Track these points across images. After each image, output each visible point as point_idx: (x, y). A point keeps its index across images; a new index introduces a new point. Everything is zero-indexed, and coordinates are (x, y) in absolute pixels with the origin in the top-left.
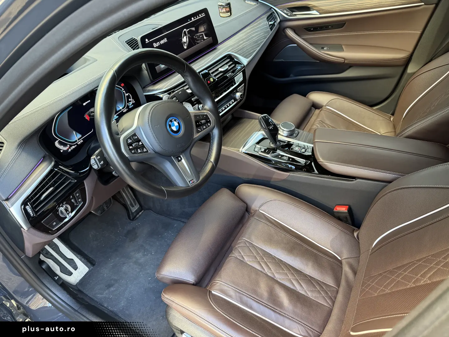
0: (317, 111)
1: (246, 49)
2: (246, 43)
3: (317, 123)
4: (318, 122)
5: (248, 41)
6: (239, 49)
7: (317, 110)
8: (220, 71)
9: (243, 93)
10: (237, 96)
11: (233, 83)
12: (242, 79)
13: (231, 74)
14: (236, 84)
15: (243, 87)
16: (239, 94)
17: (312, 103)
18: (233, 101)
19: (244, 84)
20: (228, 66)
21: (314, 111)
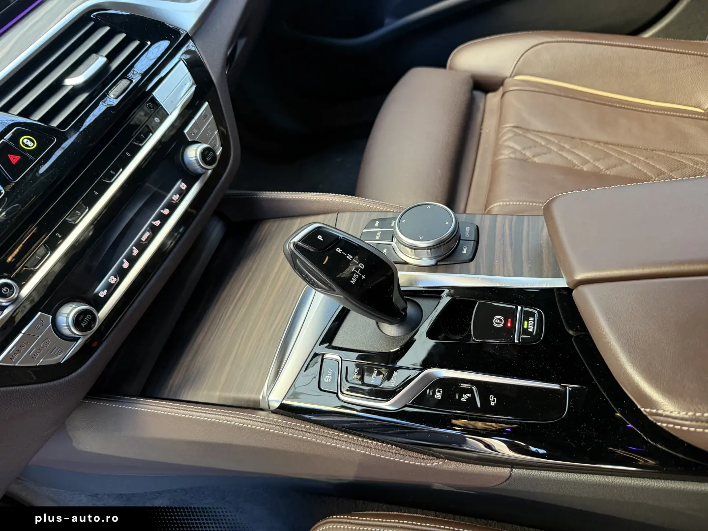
0: (493, 99)
3: (509, 139)
4: (510, 135)
7: (490, 95)
8: (71, 87)
9: (216, 141)
10: (190, 161)
11: (150, 116)
12: (194, 87)
13: (126, 85)
14: (167, 115)
15: (206, 116)
16: (196, 150)
17: (471, 81)
18: (179, 185)
19: (207, 104)
20: (106, 56)
21: (483, 100)
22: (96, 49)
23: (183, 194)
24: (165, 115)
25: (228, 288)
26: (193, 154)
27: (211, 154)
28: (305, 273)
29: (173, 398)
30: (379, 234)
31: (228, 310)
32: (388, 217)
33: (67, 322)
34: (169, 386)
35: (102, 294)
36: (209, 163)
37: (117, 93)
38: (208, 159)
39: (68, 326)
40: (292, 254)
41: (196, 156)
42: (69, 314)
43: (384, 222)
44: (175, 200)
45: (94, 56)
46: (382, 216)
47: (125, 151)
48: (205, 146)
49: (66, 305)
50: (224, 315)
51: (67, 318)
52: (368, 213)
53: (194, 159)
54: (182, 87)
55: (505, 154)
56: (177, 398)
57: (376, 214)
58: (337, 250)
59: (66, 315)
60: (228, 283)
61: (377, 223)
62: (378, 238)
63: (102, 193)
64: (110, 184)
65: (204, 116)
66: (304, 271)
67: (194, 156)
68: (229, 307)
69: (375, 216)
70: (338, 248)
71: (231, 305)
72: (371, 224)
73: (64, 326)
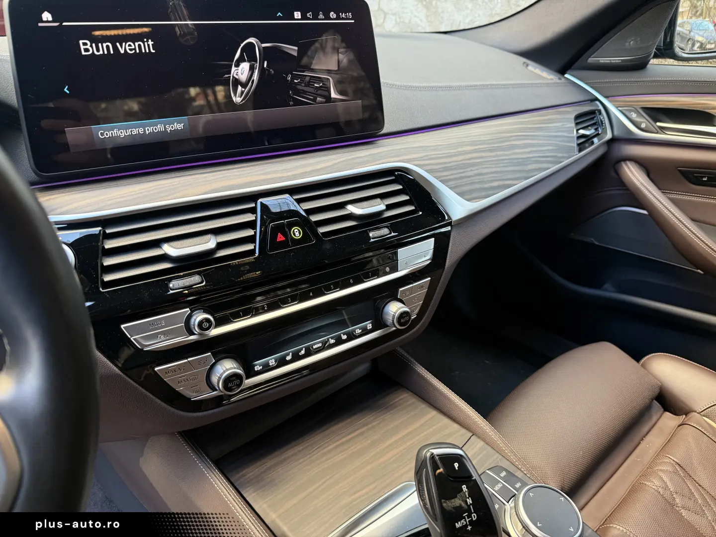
0: (669, 421)
1: (476, 172)
2: (483, 154)
3: (666, 472)
4: (670, 469)
5: (491, 151)
6: (450, 163)
7: (668, 413)
8: (349, 212)
9: (416, 310)
10: (387, 314)
11: (385, 264)
12: (429, 262)
13: (386, 233)
14: (397, 271)
15: (422, 287)
16: (399, 309)
17: (657, 391)
18: (367, 324)
19: (430, 278)
20: (387, 206)
21: (659, 415)
22: (383, 196)
23: (365, 332)
24: (395, 269)
25: (340, 425)
26: (394, 309)
27: (407, 318)
28: (423, 486)
29: (237, 487)
30: (500, 485)
31: (328, 446)
32: (516, 474)
33: (222, 375)
34: (241, 473)
35: (257, 368)
36: (400, 324)
37: (376, 235)
38: (402, 321)
39: (220, 378)
40: (425, 460)
41: (395, 313)
42: (227, 370)
43: (511, 478)
44: (357, 332)
45: (379, 200)
46: (512, 469)
47: (351, 278)
48: (407, 309)
49: (230, 360)
50: (322, 448)
51: (224, 372)
52: (500, 457)
53: (393, 314)
54: (421, 257)
55: (654, 484)
56: (240, 490)
57: (508, 463)
58: (463, 487)
59: (225, 369)
60: (343, 420)
61: (503, 474)
62: (497, 488)
63: (315, 297)
64: (325, 294)
65: (421, 287)
66: (423, 483)
67: (394, 311)
68: (331, 445)
69: (505, 464)
70: (465, 486)
71: (334, 443)
72: (497, 469)
73: (217, 376)
